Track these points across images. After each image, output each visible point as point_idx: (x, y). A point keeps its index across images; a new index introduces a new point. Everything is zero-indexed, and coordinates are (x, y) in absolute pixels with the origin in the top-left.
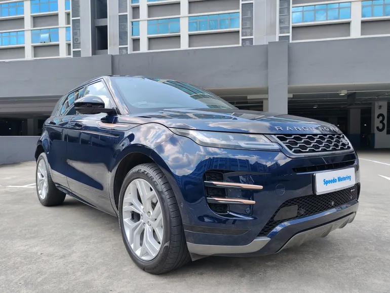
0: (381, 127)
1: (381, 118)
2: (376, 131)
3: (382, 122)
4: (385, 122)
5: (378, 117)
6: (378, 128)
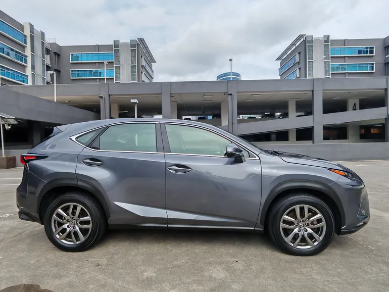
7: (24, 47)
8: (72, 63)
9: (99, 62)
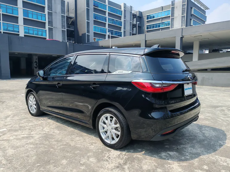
0: (36, 67)
1: (36, 63)
2: (35, 68)
3: (36, 65)
4: (37, 65)
5: (35, 63)
6: (35, 67)
7: (121, 17)
8: (147, 21)
9: (162, 18)
